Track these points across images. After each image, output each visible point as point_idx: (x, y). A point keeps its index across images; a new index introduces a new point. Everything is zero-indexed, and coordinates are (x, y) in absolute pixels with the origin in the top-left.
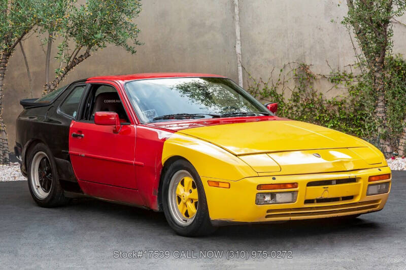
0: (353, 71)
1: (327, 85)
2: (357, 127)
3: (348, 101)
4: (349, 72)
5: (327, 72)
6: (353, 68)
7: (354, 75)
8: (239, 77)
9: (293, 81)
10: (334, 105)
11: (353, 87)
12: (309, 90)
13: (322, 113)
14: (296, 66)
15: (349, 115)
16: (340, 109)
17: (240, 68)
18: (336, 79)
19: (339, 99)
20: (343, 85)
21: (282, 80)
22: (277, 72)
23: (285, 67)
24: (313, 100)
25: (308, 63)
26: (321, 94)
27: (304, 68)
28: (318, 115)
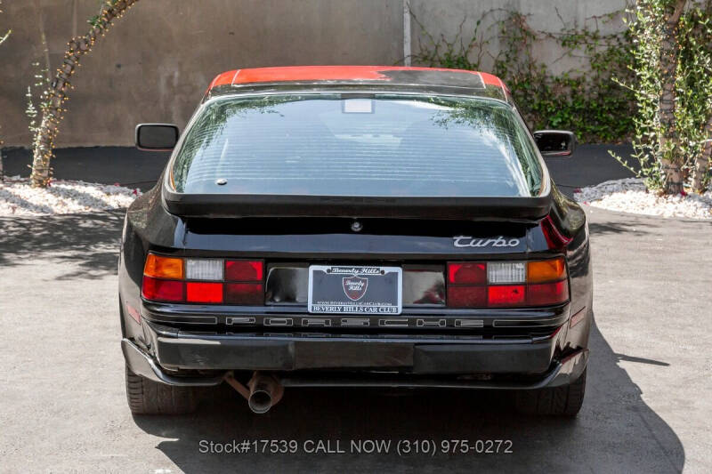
0: (601, 28)
1: (555, 50)
2: (601, 124)
3: (588, 79)
4: (592, 29)
5: (556, 28)
6: (600, 22)
7: (601, 34)
8: (405, 31)
9: (497, 41)
10: (565, 85)
11: (598, 56)
12: (523, 58)
13: (544, 99)
14: (503, 16)
15: (589, 104)
16: (574, 92)
17: (407, 16)
18: (569, 41)
19: (573, 76)
20: (581, 52)
21: (478, 40)
22: (470, 25)
23: (484, 15)
24: (529, 75)
25: (523, 11)
26: (544, 66)
27: (516, 19)
28: (537, 101)
